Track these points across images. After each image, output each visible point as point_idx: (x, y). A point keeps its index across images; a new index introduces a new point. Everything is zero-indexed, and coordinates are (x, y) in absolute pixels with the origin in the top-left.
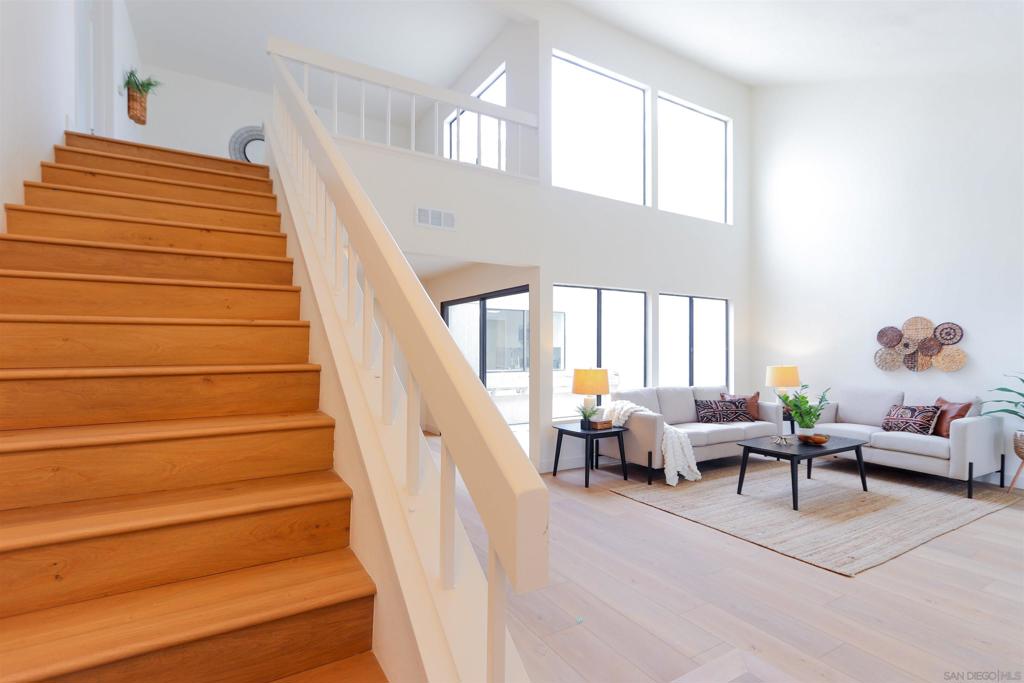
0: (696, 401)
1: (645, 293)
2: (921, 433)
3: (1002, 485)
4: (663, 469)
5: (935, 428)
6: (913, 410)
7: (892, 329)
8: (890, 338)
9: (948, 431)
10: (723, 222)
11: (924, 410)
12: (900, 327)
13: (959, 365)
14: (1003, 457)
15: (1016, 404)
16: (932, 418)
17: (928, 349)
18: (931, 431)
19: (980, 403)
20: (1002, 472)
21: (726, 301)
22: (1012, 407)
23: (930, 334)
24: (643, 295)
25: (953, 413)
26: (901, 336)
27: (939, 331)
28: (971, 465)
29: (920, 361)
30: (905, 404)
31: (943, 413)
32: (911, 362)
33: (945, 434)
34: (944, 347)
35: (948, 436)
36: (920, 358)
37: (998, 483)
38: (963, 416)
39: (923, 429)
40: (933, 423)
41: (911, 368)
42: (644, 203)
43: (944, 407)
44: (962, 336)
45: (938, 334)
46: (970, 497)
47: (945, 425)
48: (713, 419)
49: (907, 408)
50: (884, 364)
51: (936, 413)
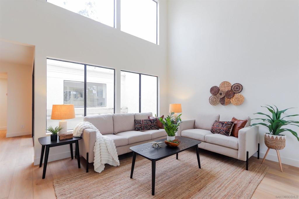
0: (135, 120)
1: (114, 69)
2: (226, 135)
3: (258, 158)
4: (93, 163)
5: (231, 133)
6: (222, 123)
7: (216, 87)
8: (215, 91)
9: (238, 134)
10: (156, 43)
11: (227, 124)
12: (218, 87)
13: (241, 102)
14: (259, 144)
15: (264, 120)
16: (231, 127)
17: (229, 95)
18: (230, 134)
19: (250, 120)
20: (258, 152)
21: (157, 77)
22: (262, 122)
23: (230, 89)
24: (114, 70)
25: (239, 125)
26: (219, 90)
27: (233, 87)
28: (248, 153)
29: (226, 101)
30: (220, 120)
31: (235, 125)
32: (223, 102)
33: (236, 136)
34: (236, 94)
35: (237, 137)
36: (226, 100)
37: (257, 156)
38: (243, 127)
39: (226, 134)
40: (231, 130)
41: (223, 104)
42: (114, 27)
43: (236, 122)
44: (242, 89)
45: (233, 88)
46: (247, 169)
47: (236, 131)
48: (140, 129)
49: (220, 122)
50: (213, 102)
51: (232, 125)
